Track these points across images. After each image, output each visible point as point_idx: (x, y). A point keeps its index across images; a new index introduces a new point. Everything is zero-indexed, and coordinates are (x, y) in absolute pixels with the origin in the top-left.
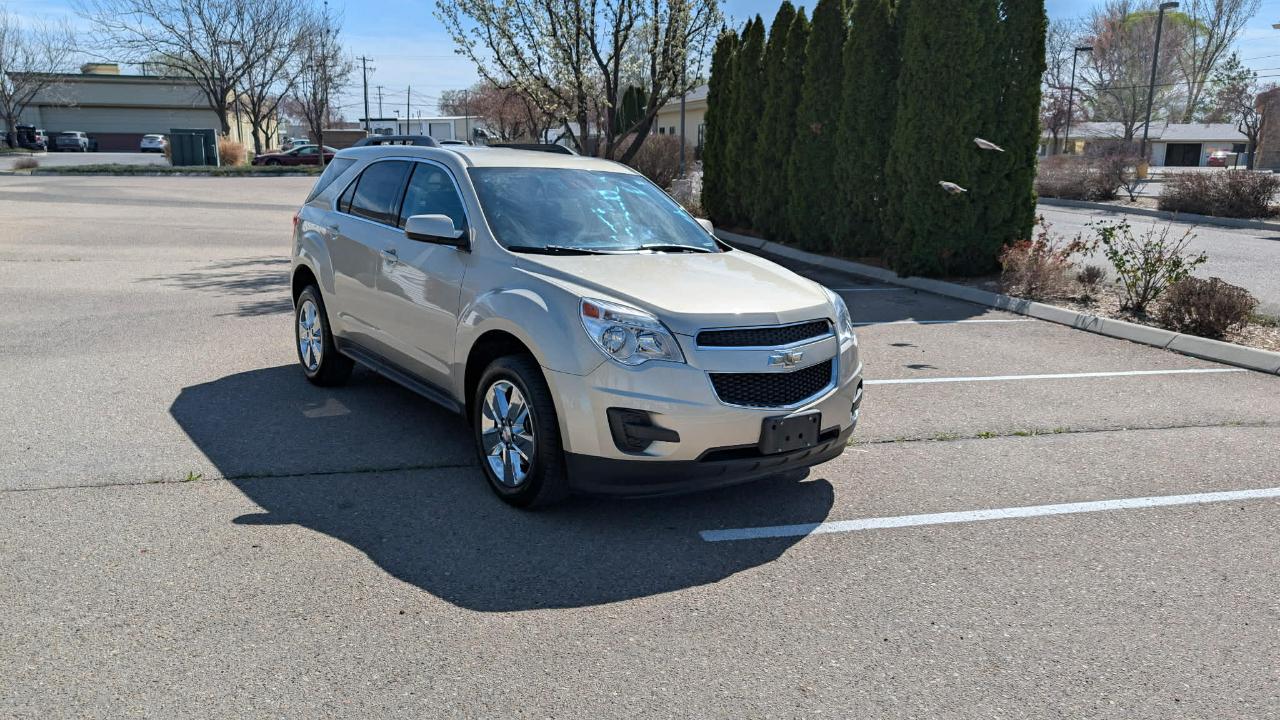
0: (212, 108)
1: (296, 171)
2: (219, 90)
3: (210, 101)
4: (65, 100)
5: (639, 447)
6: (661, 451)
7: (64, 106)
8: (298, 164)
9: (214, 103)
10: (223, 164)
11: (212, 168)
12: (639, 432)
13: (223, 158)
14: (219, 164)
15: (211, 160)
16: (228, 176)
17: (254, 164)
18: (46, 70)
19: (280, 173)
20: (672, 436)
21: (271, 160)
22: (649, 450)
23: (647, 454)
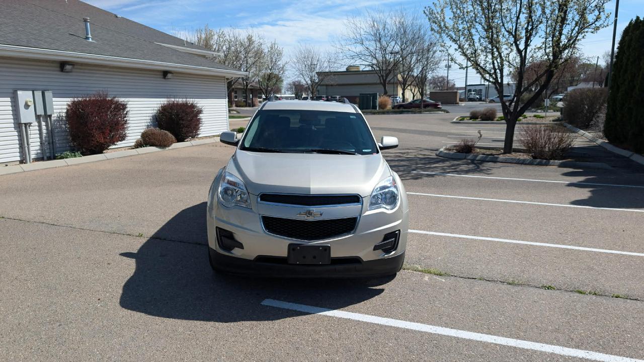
0: (381, 83)
1: (409, 111)
2: (384, 75)
3: (380, 80)
4: (332, 83)
5: (229, 249)
6: (237, 252)
7: (332, 85)
8: (411, 108)
9: (382, 81)
10: (379, 109)
11: (375, 111)
12: (227, 241)
13: (380, 106)
14: (378, 109)
15: (374, 107)
16: (379, 114)
17: (393, 108)
18: (327, 70)
19: (401, 113)
20: (241, 246)
21: (400, 106)
22: (233, 251)
23: (232, 253)
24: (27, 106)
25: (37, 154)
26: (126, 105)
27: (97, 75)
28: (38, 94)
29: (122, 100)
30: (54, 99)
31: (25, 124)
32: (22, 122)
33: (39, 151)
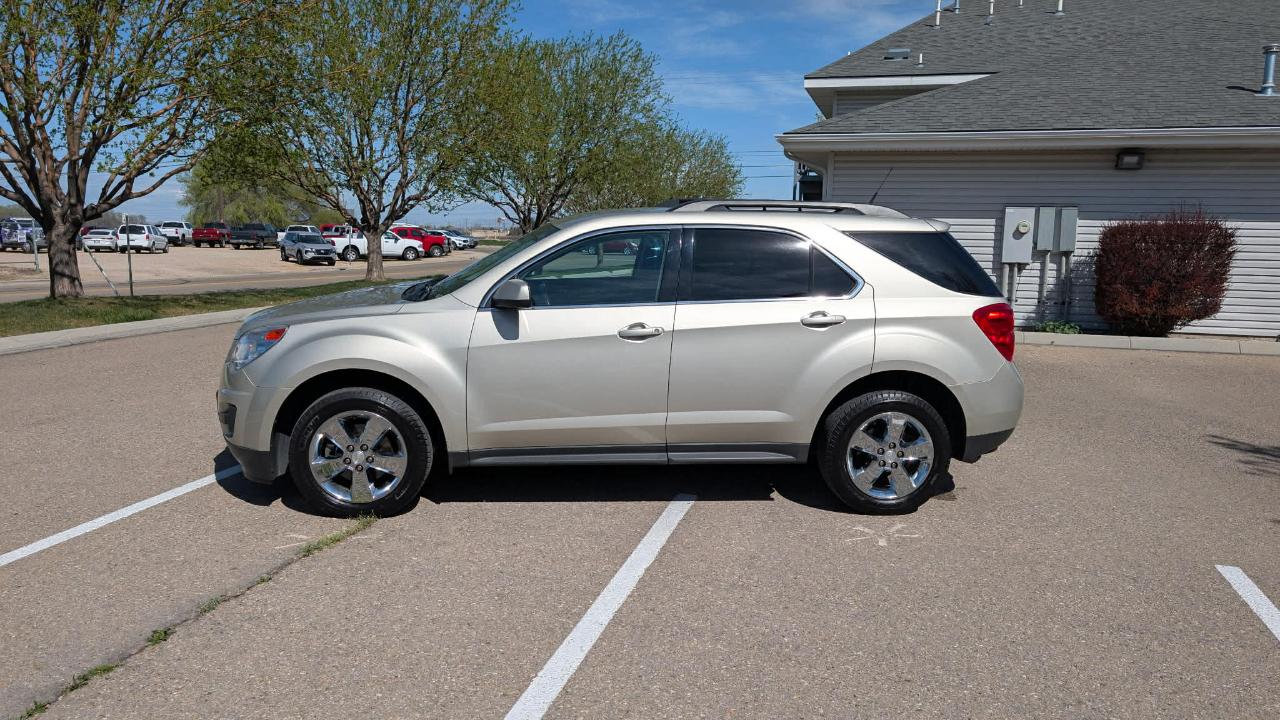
24: (1018, 234)
25: (1028, 319)
26: (1232, 235)
27: (1215, 172)
28: (1048, 214)
29: (1229, 224)
30: (1080, 222)
31: (1010, 264)
32: (1004, 261)
33: (1033, 315)
